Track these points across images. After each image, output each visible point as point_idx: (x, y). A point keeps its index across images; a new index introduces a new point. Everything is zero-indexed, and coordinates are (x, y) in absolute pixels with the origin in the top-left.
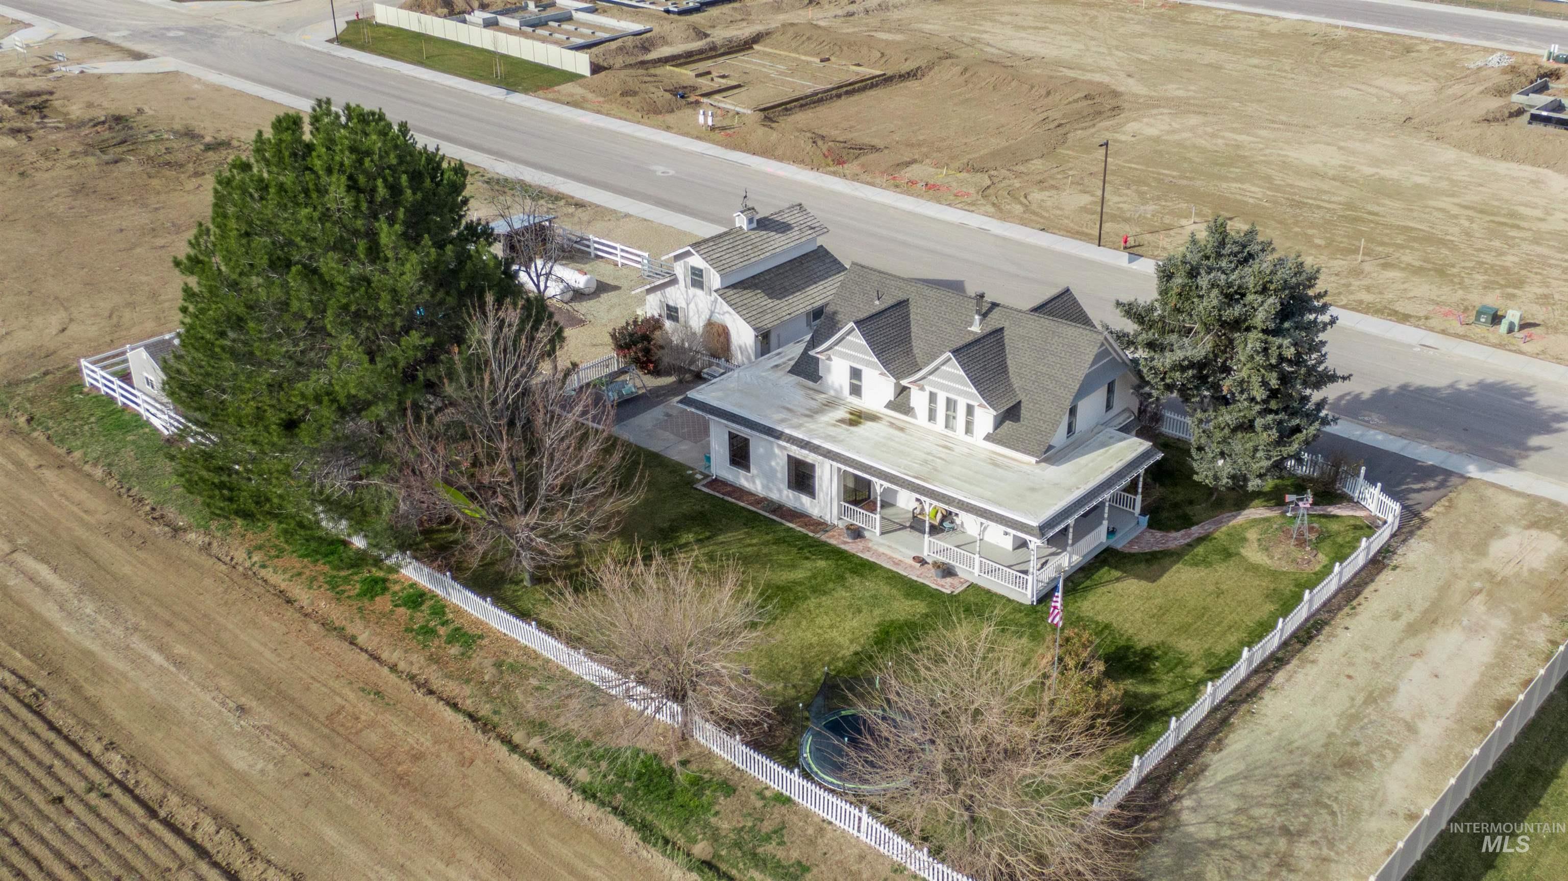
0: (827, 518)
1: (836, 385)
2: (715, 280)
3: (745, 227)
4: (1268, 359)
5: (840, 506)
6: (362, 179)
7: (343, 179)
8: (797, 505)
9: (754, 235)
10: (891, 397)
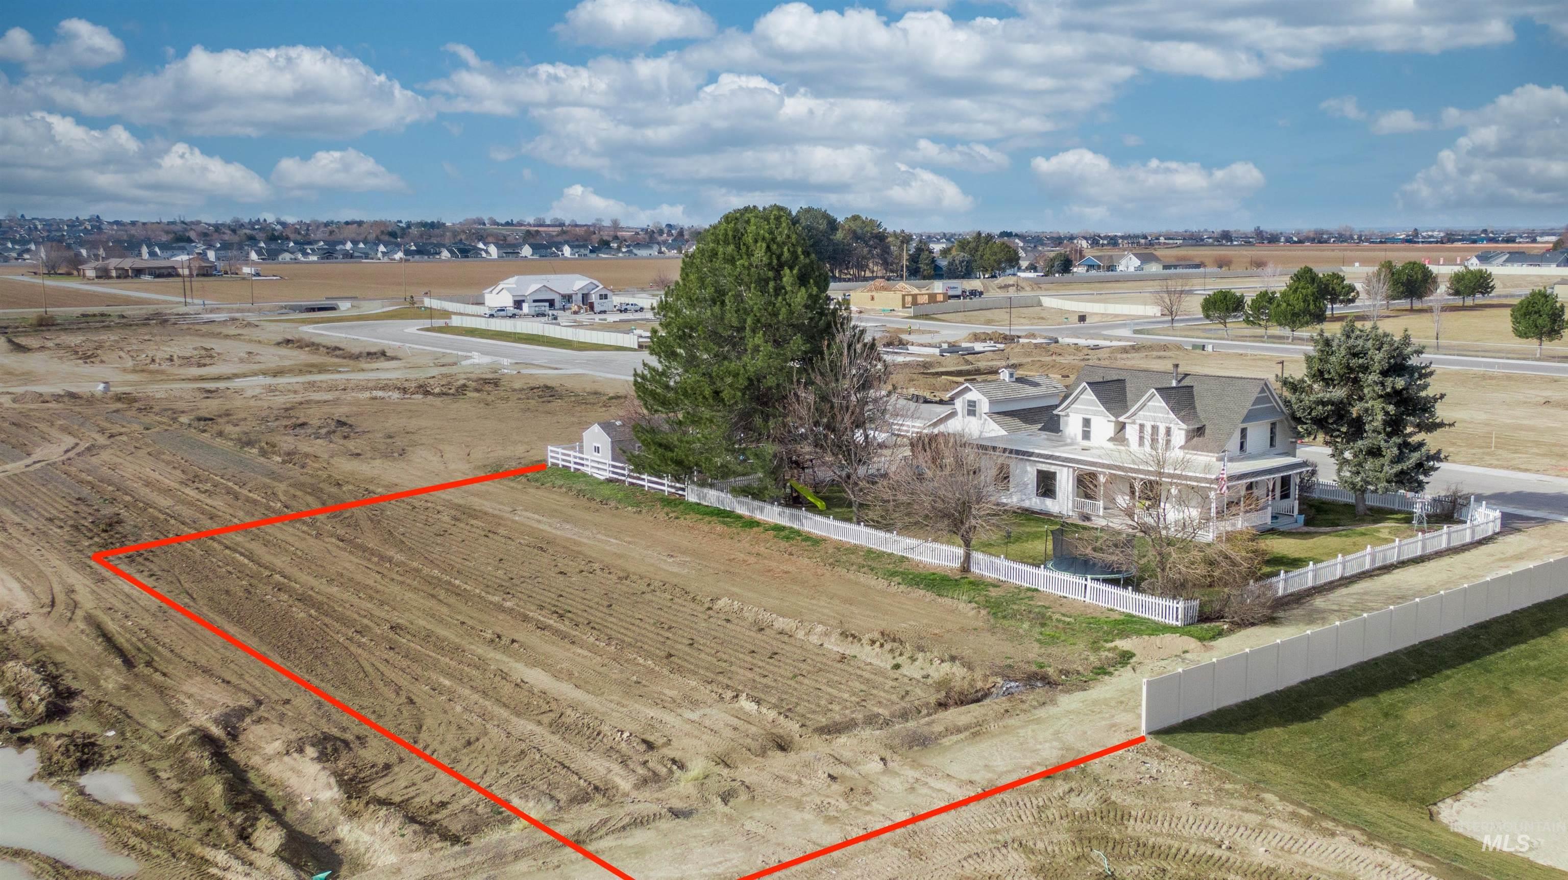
0: (1065, 512)
1: (1072, 435)
2: (984, 406)
3: (1007, 379)
4: (1384, 389)
5: (1074, 501)
6: (774, 247)
7: (764, 245)
8: (1043, 508)
9: (1013, 385)
10: (1112, 434)
